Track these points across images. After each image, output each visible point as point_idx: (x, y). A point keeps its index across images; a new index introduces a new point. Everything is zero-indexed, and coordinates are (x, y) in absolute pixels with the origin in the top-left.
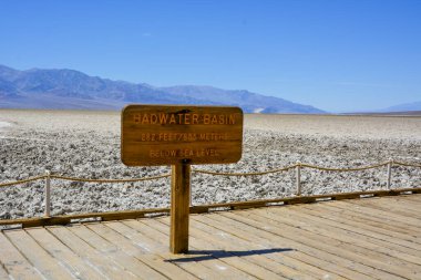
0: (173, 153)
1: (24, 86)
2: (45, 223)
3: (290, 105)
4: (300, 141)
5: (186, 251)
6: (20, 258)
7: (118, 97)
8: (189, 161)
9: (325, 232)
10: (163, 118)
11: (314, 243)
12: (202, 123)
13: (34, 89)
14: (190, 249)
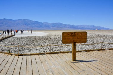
0: (72, 41)
1: (51, 26)
2: (50, 53)
3: (103, 28)
4: (105, 36)
5: (75, 60)
6: (44, 60)
7: (68, 28)
8: (76, 43)
9: (106, 57)
10: (70, 34)
11: (103, 60)
12: (78, 35)
13: (53, 27)
14: (76, 60)
